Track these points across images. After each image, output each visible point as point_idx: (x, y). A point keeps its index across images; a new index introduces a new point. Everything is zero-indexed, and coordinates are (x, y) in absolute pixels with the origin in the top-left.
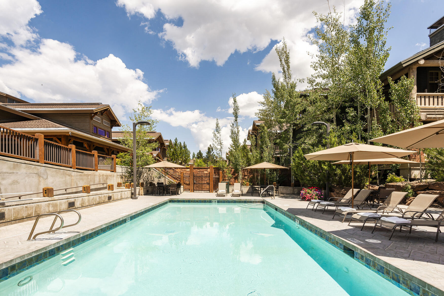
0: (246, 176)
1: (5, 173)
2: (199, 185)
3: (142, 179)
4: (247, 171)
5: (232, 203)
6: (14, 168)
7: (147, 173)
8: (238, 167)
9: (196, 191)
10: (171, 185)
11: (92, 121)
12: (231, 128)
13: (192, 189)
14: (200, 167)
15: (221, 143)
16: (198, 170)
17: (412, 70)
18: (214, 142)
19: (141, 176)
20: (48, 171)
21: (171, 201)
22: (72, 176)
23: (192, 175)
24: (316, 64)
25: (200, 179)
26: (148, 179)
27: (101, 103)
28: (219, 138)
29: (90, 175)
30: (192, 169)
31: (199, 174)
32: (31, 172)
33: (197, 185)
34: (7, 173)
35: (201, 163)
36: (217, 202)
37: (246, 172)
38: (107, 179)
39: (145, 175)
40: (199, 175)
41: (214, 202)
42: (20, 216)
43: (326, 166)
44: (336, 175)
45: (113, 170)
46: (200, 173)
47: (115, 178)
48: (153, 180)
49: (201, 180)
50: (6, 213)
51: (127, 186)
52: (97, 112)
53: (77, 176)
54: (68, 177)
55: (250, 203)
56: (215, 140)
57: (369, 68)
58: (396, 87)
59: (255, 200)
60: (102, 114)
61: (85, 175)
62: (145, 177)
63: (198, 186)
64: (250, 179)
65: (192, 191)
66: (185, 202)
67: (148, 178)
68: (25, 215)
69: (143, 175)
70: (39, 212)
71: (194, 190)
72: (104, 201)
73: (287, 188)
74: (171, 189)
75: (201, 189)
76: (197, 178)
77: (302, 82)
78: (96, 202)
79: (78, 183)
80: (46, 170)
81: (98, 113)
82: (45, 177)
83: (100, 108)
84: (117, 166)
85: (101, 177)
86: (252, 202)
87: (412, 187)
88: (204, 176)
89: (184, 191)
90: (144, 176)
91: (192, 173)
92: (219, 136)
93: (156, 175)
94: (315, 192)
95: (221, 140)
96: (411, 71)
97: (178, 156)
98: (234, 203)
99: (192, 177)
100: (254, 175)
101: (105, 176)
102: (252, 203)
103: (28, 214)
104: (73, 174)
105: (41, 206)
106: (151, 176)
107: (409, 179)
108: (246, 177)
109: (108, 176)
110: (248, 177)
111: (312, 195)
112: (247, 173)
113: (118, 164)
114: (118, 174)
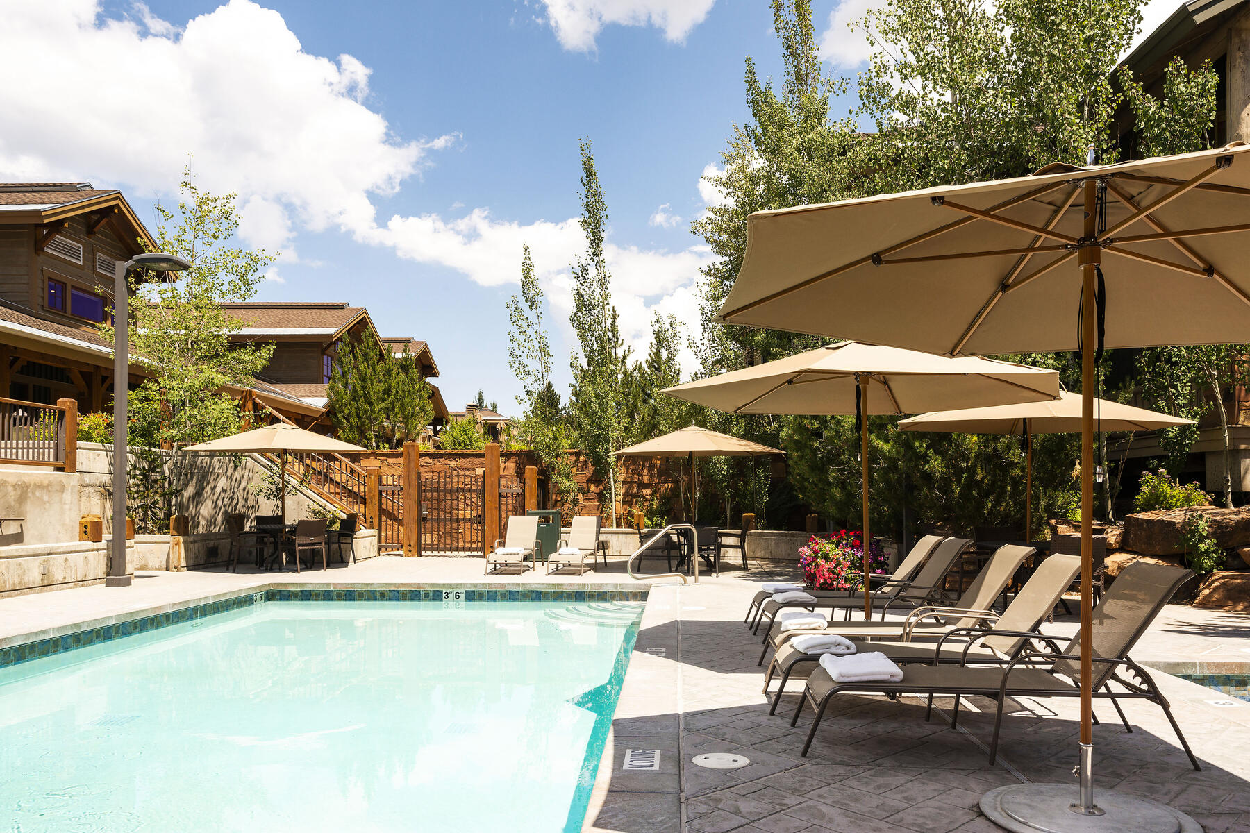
0: (646, 486)
2: (455, 525)
3: (209, 503)
4: (651, 467)
5: (525, 600)
7: (229, 474)
8: (602, 450)
9: (429, 553)
10: (317, 526)
11: (41, 258)
12: (574, 284)
13: (413, 542)
14: (459, 450)
15: (544, 349)
16: (453, 464)
17: (1239, 36)
18: (515, 345)
19: (203, 489)
21: (274, 595)
23: (414, 483)
24: (889, 20)
25: (457, 499)
26: (234, 503)
27: (90, 186)
28: (536, 327)
30: (412, 458)
31: (455, 480)
33: (445, 525)
35: (465, 431)
36: (462, 596)
37: (646, 471)
38: (22, 499)
39: (223, 483)
40: (455, 486)
41: (451, 596)
43: (887, 441)
44: (928, 477)
45: (65, 463)
46: (458, 476)
47: (67, 496)
48: (253, 507)
49: (461, 506)
51: (88, 530)
52: (63, 221)
55: (598, 600)
56: (517, 335)
57: (1051, 29)
58: (1150, 108)
59: (619, 589)
60: (90, 231)
62: (223, 495)
63: (452, 529)
64: (661, 499)
65: (415, 551)
66: (332, 599)
67: (232, 498)
69: (211, 485)
71: (420, 549)
73: (792, 535)
74: (299, 545)
75: (461, 545)
76: (448, 497)
77: (840, 93)
81: (66, 225)
83: (74, 205)
84: (79, 443)
86: (608, 597)
87: (1220, 527)
88: (474, 488)
89: (379, 550)
90: (218, 490)
91: (414, 477)
92: (535, 320)
93: (263, 484)
94: (851, 555)
95: (542, 334)
96: (1236, 40)
97: (371, 404)
98: (533, 600)
99: (413, 491)
100: (676, 482)
101: (10, 489)
102: (605, 600)
106: (244, 489)
107: (1232, 493)
108: (647, 492)
109: (28, 486)
110: (654, 493)
111: (837, 566)
112: (651, 476)
113: (88, 438)
114: (88, 479)
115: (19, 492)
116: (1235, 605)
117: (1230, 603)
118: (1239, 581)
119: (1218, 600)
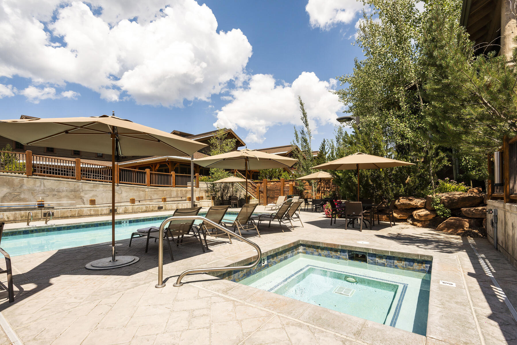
1: (87, 190)
6: (94, 187)
13: (266, 202)
20: (122, 189)
22: (146, 191)
23: (266, 188)
25: (272, 192)
29: (166, 190)
30: (265, 182)
32: (108, 189)
33: (270, 198)
34: (89, 190)
40: (272, 189)
42: (65, 215)
45: (196, 186)
50: (55, 213)
53: (151, 191)
54: (141, 193)
61: (160, 190)
68: (69, 215)
70: (81, 214)
72: (153, 210)
76: (270, 191)
78: (141, 210)
79: (152, 197)
80: (120, 188)
82: (120, 192)
84: (200, 182)
85: (179, 192)
88: (276, 189)
99: (265, 190)
101: (183, 191)
103: (72, 214)
104: (147, 190)
105: (83, 210)
109: (187, 191)
113: (202, 181)
114: (201, 189)
115: (185, 192)
116: (448, 230)
117: (446, 229)
118: (453, 221)
119: (442, 228)
